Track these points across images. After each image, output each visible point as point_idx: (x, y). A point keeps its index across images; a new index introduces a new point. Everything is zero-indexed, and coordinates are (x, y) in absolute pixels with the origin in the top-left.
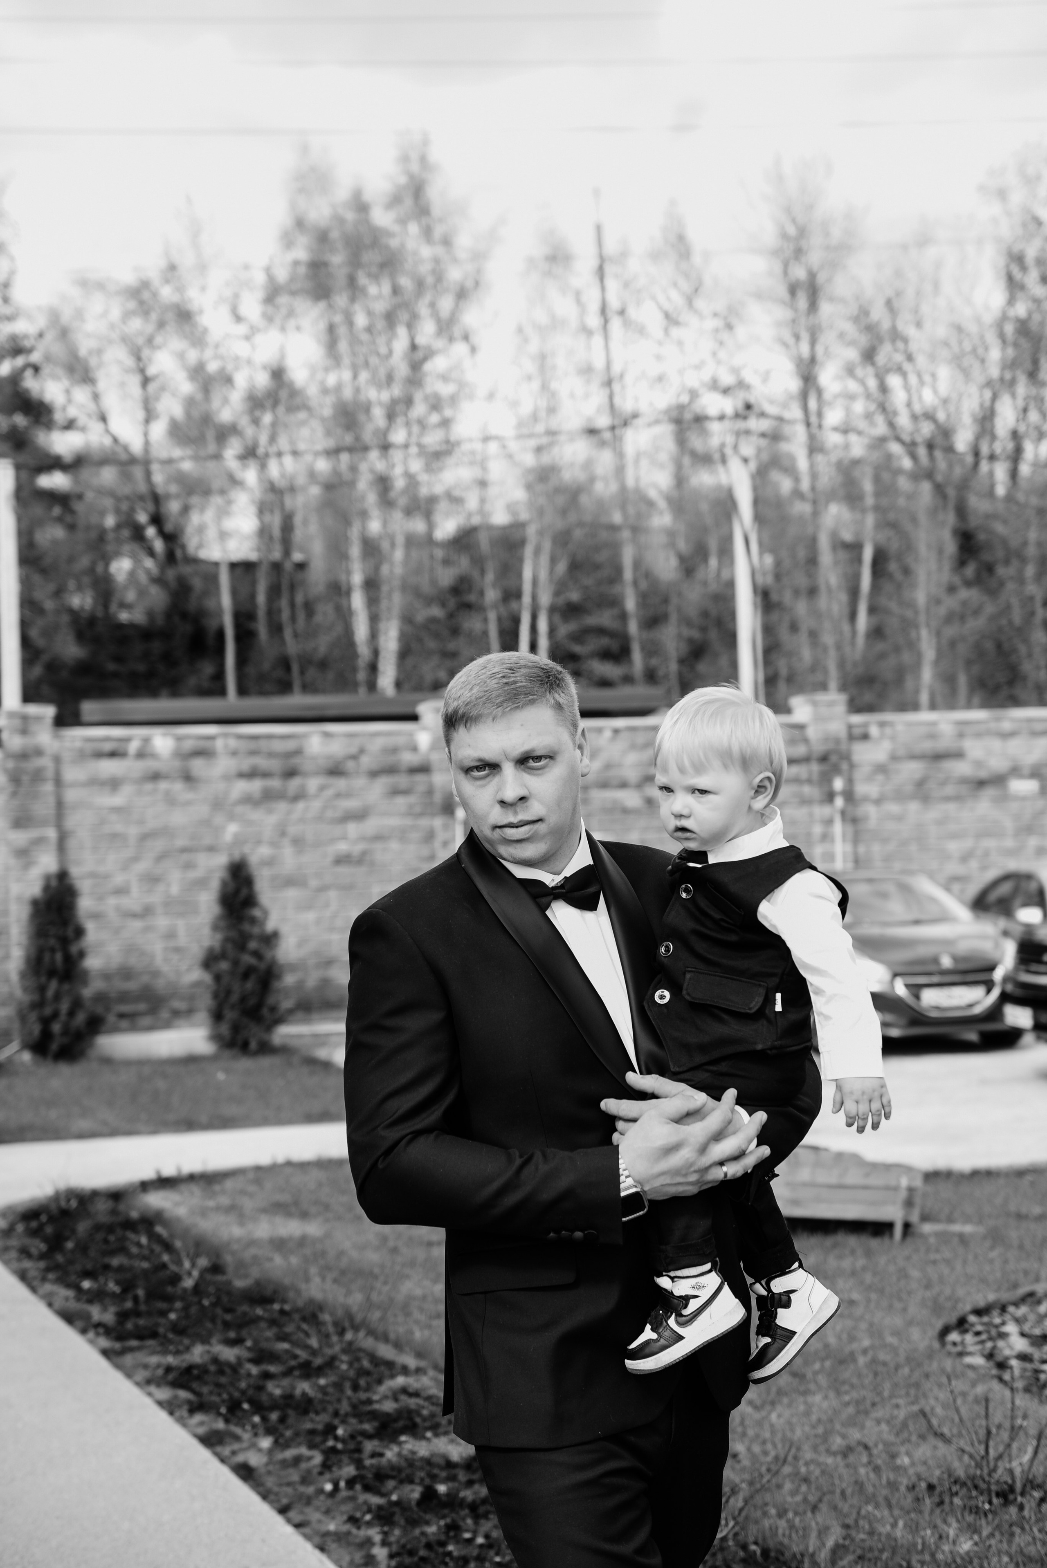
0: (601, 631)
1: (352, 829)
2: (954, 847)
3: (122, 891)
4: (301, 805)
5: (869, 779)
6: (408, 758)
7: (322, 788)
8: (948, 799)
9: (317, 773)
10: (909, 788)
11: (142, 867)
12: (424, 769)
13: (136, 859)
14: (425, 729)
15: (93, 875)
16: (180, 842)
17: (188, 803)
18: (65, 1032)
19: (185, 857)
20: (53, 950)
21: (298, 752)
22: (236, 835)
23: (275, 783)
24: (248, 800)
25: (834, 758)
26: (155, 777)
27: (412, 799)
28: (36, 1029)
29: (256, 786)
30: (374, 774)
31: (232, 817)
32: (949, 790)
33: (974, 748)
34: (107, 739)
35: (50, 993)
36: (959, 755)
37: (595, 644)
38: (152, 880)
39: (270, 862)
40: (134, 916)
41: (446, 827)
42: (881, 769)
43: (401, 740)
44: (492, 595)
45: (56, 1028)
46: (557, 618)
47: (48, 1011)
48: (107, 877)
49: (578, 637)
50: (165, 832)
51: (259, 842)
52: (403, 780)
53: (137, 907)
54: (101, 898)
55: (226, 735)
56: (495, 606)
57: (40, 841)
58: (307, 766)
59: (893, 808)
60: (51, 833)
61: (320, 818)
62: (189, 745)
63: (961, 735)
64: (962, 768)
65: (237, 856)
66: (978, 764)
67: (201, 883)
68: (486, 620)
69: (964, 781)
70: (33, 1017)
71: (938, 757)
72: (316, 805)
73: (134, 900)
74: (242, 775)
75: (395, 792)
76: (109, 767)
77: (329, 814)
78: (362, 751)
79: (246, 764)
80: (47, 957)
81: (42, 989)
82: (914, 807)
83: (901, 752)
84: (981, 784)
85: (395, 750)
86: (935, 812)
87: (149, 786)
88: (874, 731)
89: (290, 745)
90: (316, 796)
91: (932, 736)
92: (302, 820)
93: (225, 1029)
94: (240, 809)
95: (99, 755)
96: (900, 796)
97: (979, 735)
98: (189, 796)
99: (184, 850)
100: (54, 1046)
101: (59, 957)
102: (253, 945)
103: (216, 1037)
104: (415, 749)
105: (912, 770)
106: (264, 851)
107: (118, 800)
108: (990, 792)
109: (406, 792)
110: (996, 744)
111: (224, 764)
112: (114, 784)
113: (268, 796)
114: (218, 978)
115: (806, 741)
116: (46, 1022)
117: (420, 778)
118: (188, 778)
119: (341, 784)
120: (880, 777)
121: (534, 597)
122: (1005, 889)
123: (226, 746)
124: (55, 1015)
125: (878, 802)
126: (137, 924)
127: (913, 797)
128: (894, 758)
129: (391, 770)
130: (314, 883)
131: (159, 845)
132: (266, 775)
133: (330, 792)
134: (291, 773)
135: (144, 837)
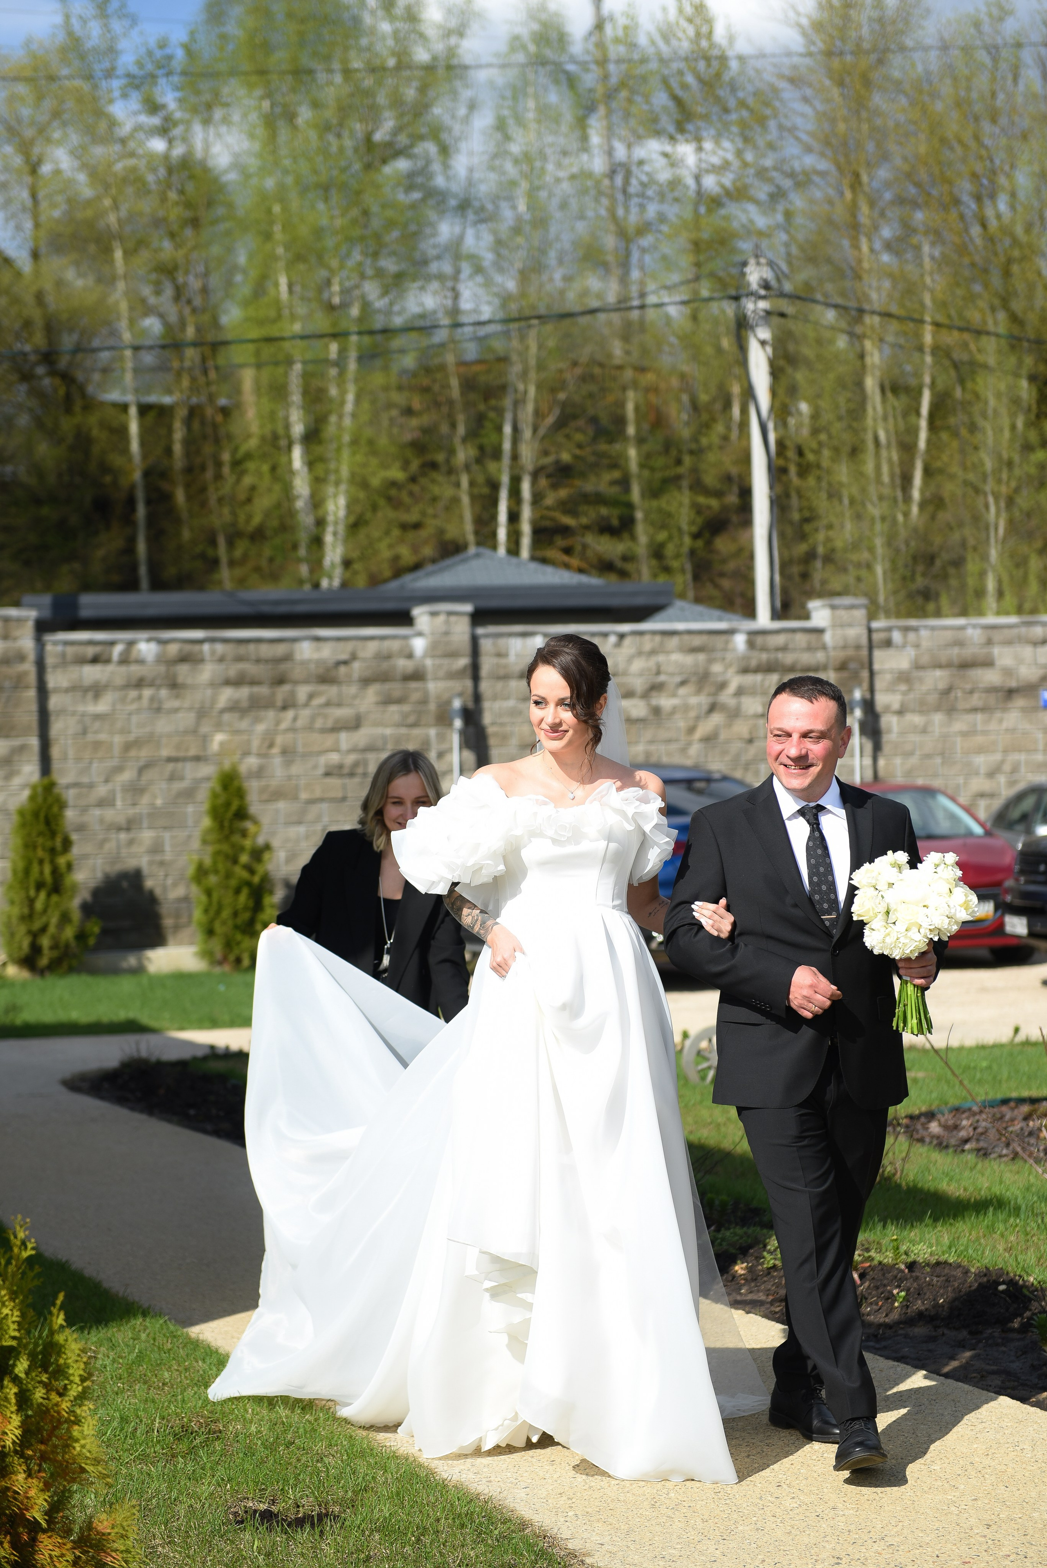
0: (598, 499)
1: (345, 739)
2: (981, 761)
3: (106, 802)
4: (290, 714)
5: (890, 689)
6: (403, 664)
7: (311, 696)
8: (975, 710)
9: (306, 681)
10: (932, 698)
11: (127, 776)
12: (417, 676)
13: (119, 769)
14: (420, 634)
15: (76, 785)
16: (165, 753)
17: (176, 710)
18: (54, 947)
19: (170, 766)
20: (41, 862)
21: (288, 658)
22: (222, 744)
23: (263, 690)
24: (234, 707)
25: (852, 666)
26: (140, 683)
27: (406, 708)
28: (26, 943)
29: (244, 692)
30: (366, 681)
31: (219, 727)
32: (976, 700)
33: (1004, 656)
34: (91, 643)
35: (39, 905)
36: (988, 663)
37: (590, 515)
38: (135, 790)
39: (259, 773)
40: (119, 829)
41: (441, 737)
42: (904, 678)
43: (395, 645)
44: (463, 454)
45: (45, 942)
46: (543, 482)
47: (37, 925)
48: (91, 786)
49: (569, 507)
50: (151, 739)
51: (246, 753)
52: (396, 689)
53: (121, 820)
54: (84, 809)
55: (212, 640)
56: (467, 467)
57: (22, 748)
58: (297, 673)
59: (917, 719)
60: (34, 742)
61: (310, 728)
62: (173, 649)
63: (989, 642)
64: (990, 677)
65: (227, 766)
66: (1008, 672)
67: (188, 794)
68: (458, 485)
69: (992, 690)
70: (22, 929)
71: (965, 665)
72: (305, 714)
73: (119, 812)
74: (228, 682)
75: (387, 701)
76: (91, 673)
77: (319, 724)
78: (354, 657)
79: (233, 670)
80: (35, 869)
81: (31, 902)
82: (938, 718)
83: (925, 659)
84: (1010, 693)
85: (389, 657)
86: (959, 725)
87: (133, 694)
88: (897, 636)
89: (280, 650)
90: (306, 705)
91: (960, 643)
92: (292, 730)
93: (217, 946)
94: (227, 717)
95: (81, 661)
96: (923, 708)
97: (1009, 642)
98: (176, 704)
99: (170, 760)
100: (44, 961)
101: (47, 870)
102: (244, 858)
103: (206, 954)
104: (410, 656)
105: (937, 678)
106: (252, 762)
107: (102, 706)
108: (1020, 702)
109: (400, 701)
110: (1027, 651)
111: (207, 672)
112: (96, 690)
113: (256, 705)
114: (209, 893)
115: (824, 647)
116: (35, 935)
117: (413, 685)
118: (174, 685)
119: (332, 691)
120: (903, 687)
121: (515, 457)
122: (1028, 804)
123: (213, 652)
124: (44, 929)
125: (900, 712)
126: (123, 836)
127: (937, 709)
128: (918, 666)
129: (383, 677)
130: (304, 796)
131: (144, 753)
132: (253, 683)
133: (318, 701)
134: (280, 681)
135: (127, 747)
